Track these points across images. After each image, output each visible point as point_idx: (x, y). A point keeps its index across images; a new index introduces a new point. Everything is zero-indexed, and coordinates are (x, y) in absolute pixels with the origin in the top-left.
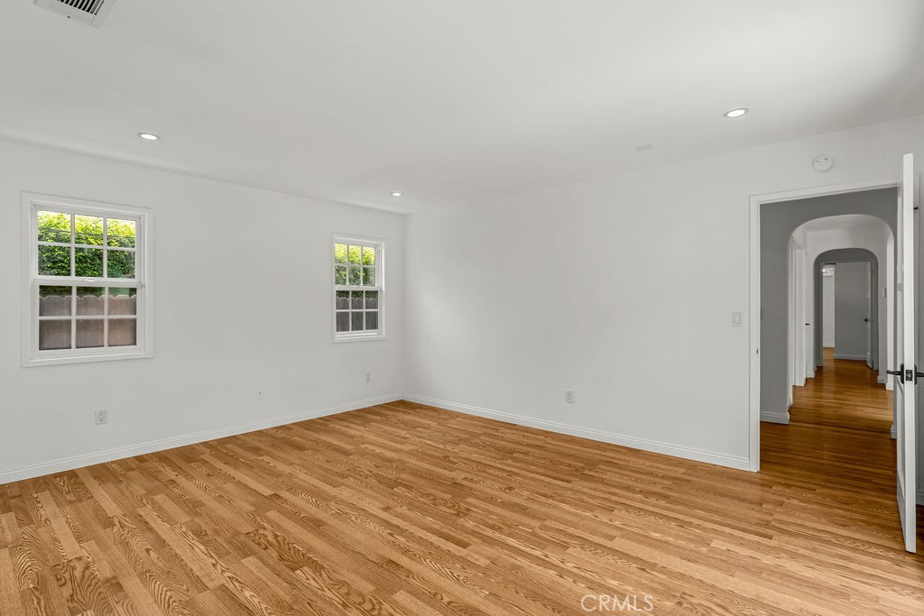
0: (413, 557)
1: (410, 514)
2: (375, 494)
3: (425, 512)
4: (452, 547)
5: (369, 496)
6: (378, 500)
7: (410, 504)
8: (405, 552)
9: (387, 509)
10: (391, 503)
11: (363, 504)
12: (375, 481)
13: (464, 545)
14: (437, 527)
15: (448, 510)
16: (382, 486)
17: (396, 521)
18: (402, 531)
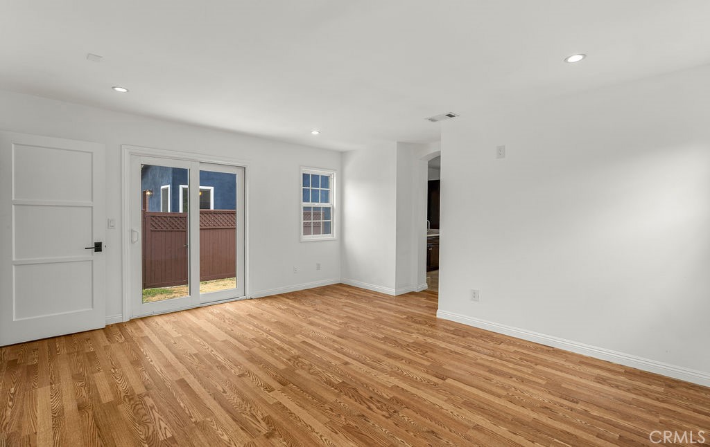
0: (330, 339)
1: (330, 359)
2: (358, 377)
3: (320, 360)
4: (310, 341)
5: (362, 375)
6: (354, 370)
7: (329, 367)
8: (334, 341)
9: (346, 363)
10: (343, 367)
11: (365, 368)
12: (361, 393)
13: (304, 342)
14: (315, 351)
15: (303, 360)
16: (353, 385)
17: (340, 355)
18: (336, 350)
